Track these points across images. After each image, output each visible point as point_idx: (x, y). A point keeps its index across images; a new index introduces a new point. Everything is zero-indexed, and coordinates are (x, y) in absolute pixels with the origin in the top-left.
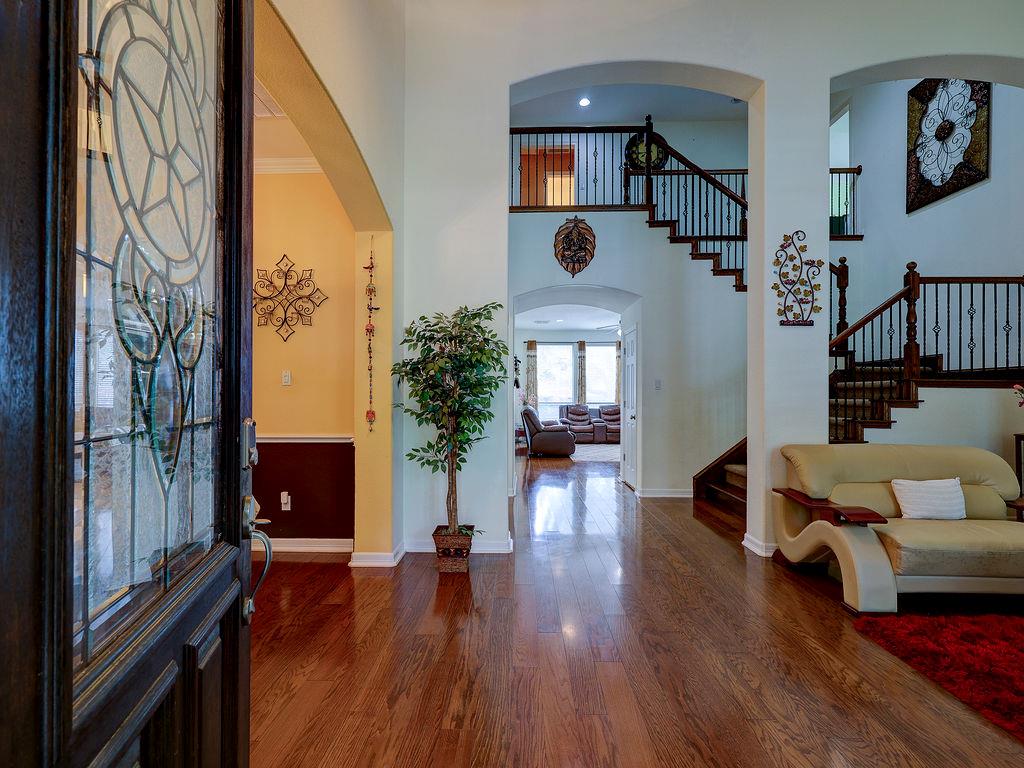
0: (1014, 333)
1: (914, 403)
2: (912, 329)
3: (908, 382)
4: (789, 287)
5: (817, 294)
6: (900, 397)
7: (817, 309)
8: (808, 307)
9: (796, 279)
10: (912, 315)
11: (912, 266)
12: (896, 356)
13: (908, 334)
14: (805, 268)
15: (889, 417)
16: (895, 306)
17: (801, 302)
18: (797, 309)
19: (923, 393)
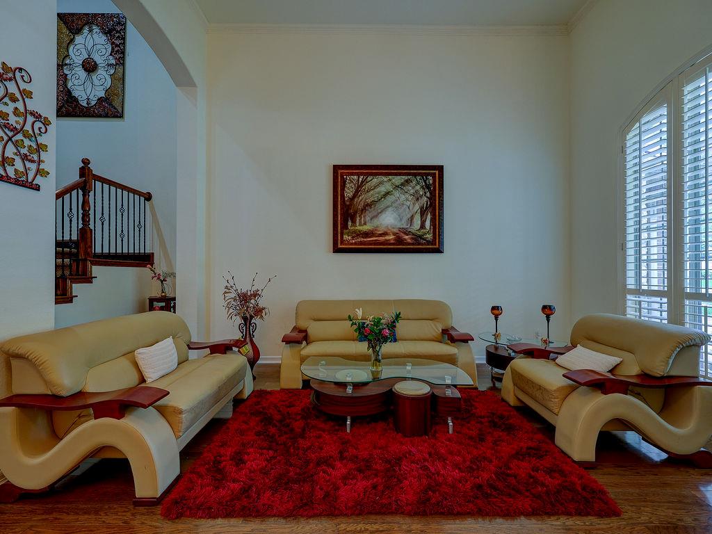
0: (142, 229)
1: (89, 280)
2: (86, 216)
3: (85, 260)
4: (10, 134)
5: (43, 155)
6: (77, 274)
7: (45, 174)
8: (33, 167)
9: (19, 127)
10: (85, 203)
11: (86, 162)
12: (74, 237)
13: (83, 219)
14: (30, 119)
15: (71, 293)
16: (74, 193)
17: (25, 158)
18: (19, 165)
19: (96, 270)
